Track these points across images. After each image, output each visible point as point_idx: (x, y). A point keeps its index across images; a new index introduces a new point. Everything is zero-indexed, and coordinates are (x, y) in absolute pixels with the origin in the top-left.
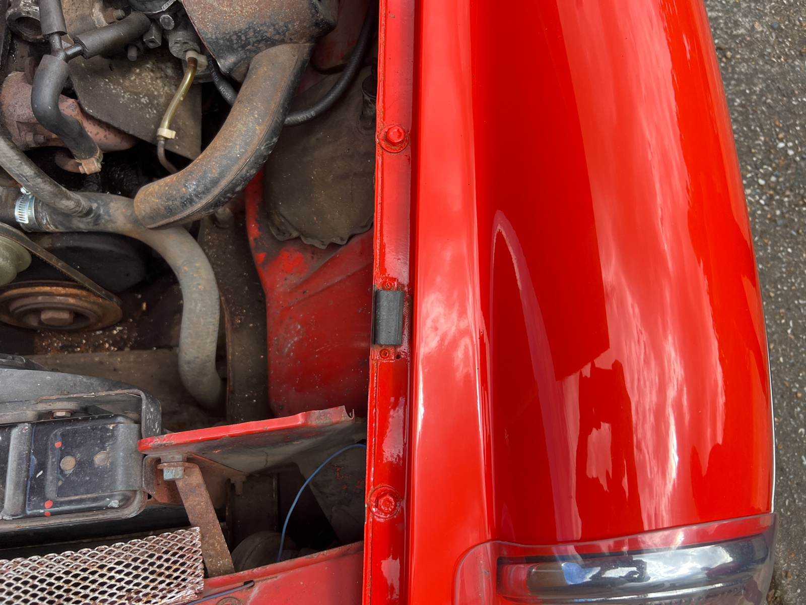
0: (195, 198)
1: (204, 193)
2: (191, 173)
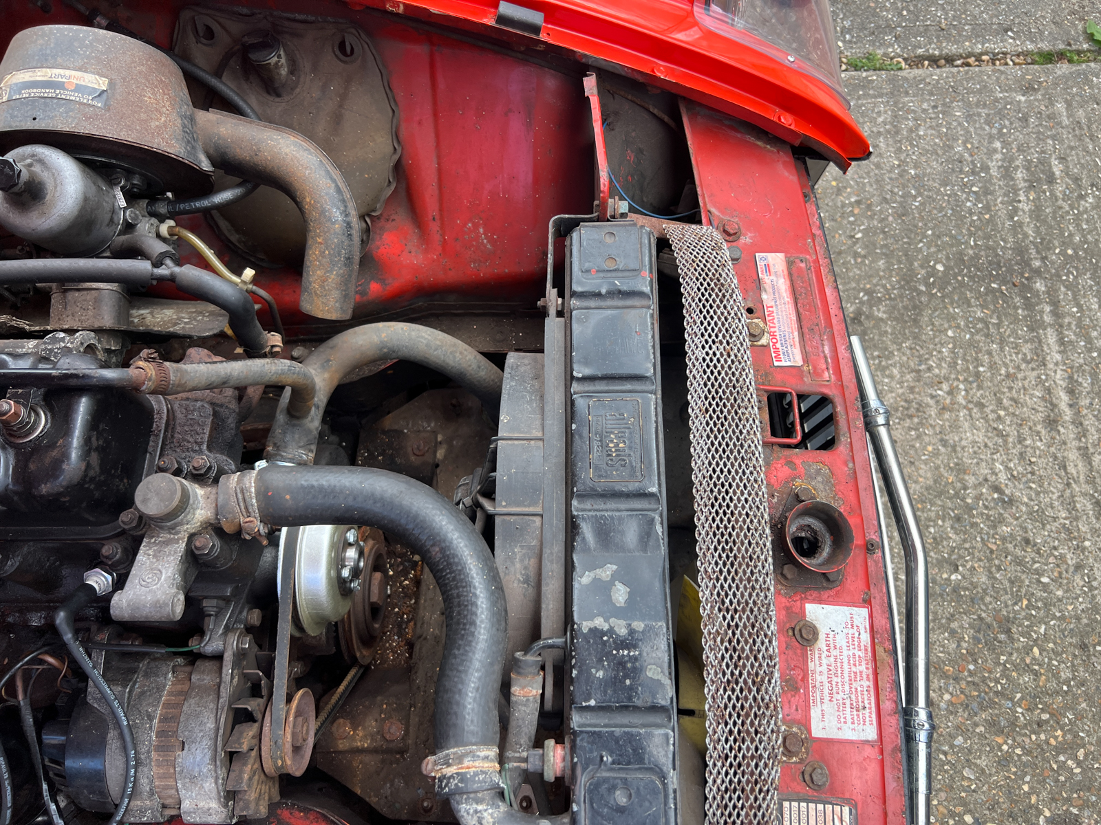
0: (348, 219)
1: (346, 207)
2: (323, 212)
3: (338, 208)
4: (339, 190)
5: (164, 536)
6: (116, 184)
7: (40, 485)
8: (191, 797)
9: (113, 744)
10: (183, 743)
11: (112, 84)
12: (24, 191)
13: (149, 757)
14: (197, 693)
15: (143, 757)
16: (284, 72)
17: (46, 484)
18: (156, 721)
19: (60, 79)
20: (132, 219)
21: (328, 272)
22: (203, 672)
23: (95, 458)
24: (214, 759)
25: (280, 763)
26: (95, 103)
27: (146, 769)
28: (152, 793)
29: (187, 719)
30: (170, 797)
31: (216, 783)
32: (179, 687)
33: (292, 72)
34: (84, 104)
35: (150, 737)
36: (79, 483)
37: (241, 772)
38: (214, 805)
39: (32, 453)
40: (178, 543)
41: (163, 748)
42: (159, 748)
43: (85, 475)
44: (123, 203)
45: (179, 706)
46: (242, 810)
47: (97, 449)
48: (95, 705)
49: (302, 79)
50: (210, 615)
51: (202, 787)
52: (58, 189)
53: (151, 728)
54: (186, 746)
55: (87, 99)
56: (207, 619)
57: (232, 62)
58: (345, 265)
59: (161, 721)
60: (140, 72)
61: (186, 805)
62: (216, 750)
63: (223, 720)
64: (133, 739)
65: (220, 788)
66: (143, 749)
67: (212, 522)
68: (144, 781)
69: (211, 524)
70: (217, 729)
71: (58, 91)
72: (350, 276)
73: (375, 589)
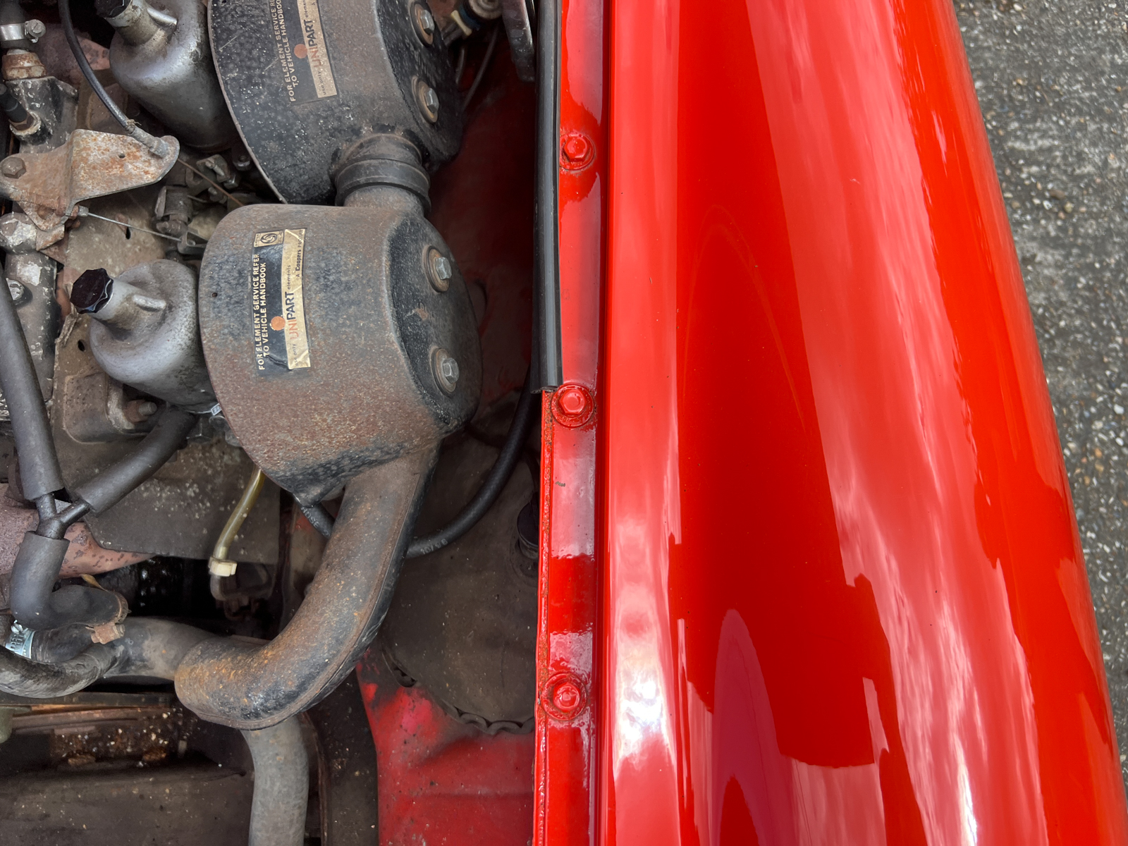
0: (262, 713)
2: (256, 679)
3: (265, 700)
4: (291, 697)
11: (301, 372)
19: (284, 307)
26: (261, 362)
34: (253, 351)
55: (263, 352)
60: (356, 398)
71: (264, 311)
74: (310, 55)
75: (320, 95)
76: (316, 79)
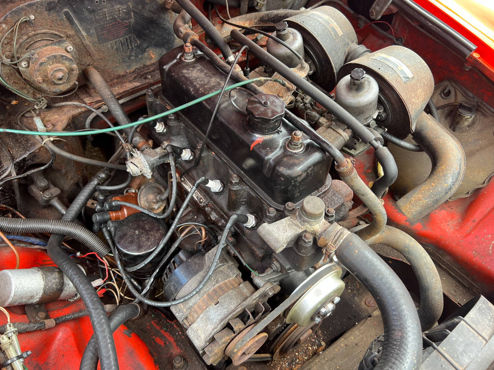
0: (452, 186)
1: (456, 181)
2: (445, 176)
3: (453, 179)
4: (459, 173)
5: (297, 222)
6: (379, 109)
7: (282, 166)
8: (199, 324)
9: (198, 277)
10: (218, 303)
11: (413, 78)
12: (357, 85)
13: (204, 294)
14: (238, 291)
15: (202, 292)
16: (466, 124)
17: (284, 168)
18: (217, 285)
19: (398, 64)
20: (372, 124)
21: (424, 198)
22: (246, 287)
23: (304, 175)
24: (222, 320)
25: (236, 350)
26: (403, 79)
27: (198, 297)
28: (190, 308)
29: (227, 296)
30: (193, 317)
31: (213, 330)
32: (234, 283)
33: (468, 126)
34: (399, 76)
35: (210, 288)
36: (292, 178)
37: (224, 336)
38: (203, 337)
39: (288, 156)
40: (299, 229)
41: (210, 297)
42: (209, 295)
43: (296, 177)
44: (375, 117)
45: (229, 289)
46: (208, 351)
47: (307, 173)
48: (206, 259)
49: (470, 131)
50: (272, 268)
51: (207, 325)
52: (367, 93)
53: (214, 285)
54: (218, 305)
55: (402, 76)
56: (269, 269)
57: (446, 109)
58: (434, 201)
59: (219, 287)
60: (424, 82)
61: (194, 326)
62: (226, 318)
63: (239, 310)
64: (206, 283)
65: (213, 333)
66: (205, 289)
67: (317, 234)
68: (193, 301)
69: (315, 235)
70: (234, 311)
71: (394, 67)
72: (430, 207)
73: (305, 335)
74: (333, 26)
75: (340, 35)
76: (338, 31)
